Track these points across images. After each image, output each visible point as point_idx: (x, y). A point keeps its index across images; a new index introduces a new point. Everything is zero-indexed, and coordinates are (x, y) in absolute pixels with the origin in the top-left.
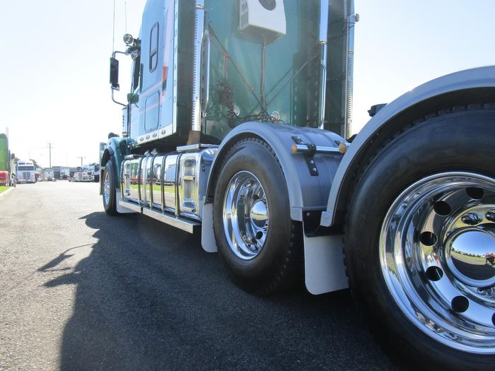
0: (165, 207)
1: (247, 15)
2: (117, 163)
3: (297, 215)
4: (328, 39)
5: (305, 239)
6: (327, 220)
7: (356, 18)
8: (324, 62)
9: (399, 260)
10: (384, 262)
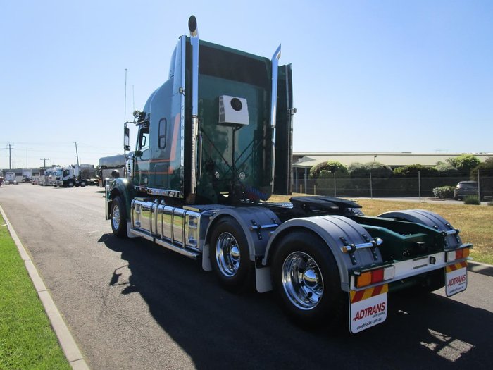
0: (174, 240)
1: (223, 115)
2: (127, 200)
3: (253, 258)
4: (276, 124)
5: (256, 269)
6: (264, 261)
7: (295, 111)
8: (274, 140)
9: (289, 280)
10: (284, 281)
